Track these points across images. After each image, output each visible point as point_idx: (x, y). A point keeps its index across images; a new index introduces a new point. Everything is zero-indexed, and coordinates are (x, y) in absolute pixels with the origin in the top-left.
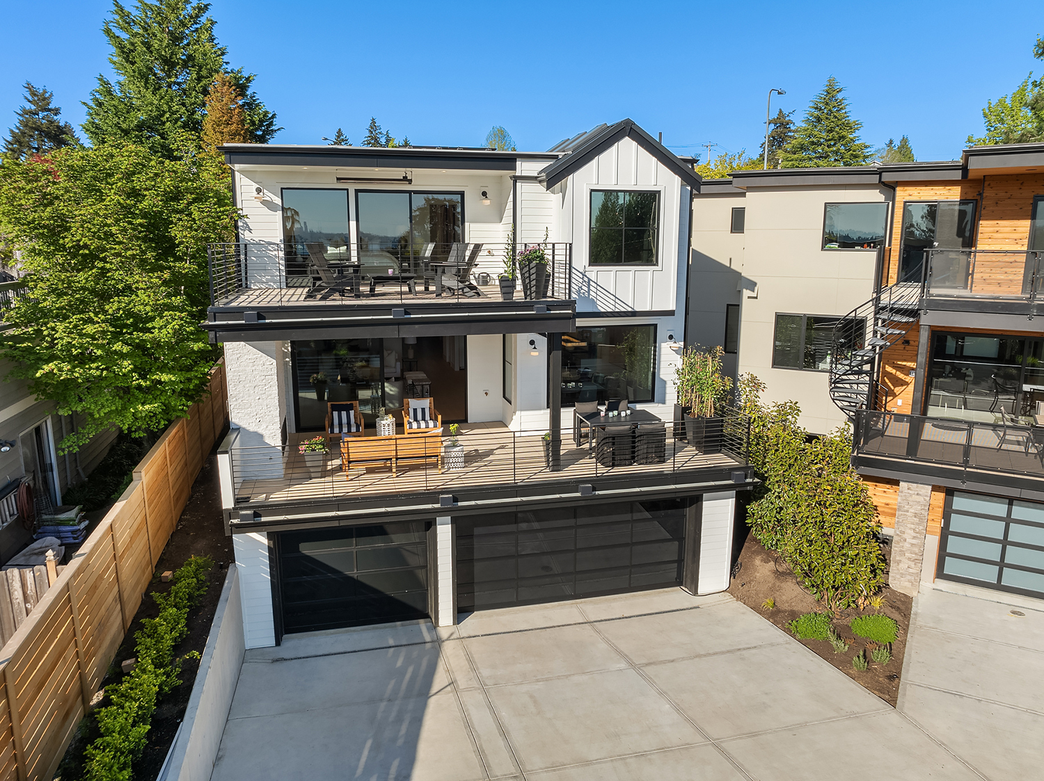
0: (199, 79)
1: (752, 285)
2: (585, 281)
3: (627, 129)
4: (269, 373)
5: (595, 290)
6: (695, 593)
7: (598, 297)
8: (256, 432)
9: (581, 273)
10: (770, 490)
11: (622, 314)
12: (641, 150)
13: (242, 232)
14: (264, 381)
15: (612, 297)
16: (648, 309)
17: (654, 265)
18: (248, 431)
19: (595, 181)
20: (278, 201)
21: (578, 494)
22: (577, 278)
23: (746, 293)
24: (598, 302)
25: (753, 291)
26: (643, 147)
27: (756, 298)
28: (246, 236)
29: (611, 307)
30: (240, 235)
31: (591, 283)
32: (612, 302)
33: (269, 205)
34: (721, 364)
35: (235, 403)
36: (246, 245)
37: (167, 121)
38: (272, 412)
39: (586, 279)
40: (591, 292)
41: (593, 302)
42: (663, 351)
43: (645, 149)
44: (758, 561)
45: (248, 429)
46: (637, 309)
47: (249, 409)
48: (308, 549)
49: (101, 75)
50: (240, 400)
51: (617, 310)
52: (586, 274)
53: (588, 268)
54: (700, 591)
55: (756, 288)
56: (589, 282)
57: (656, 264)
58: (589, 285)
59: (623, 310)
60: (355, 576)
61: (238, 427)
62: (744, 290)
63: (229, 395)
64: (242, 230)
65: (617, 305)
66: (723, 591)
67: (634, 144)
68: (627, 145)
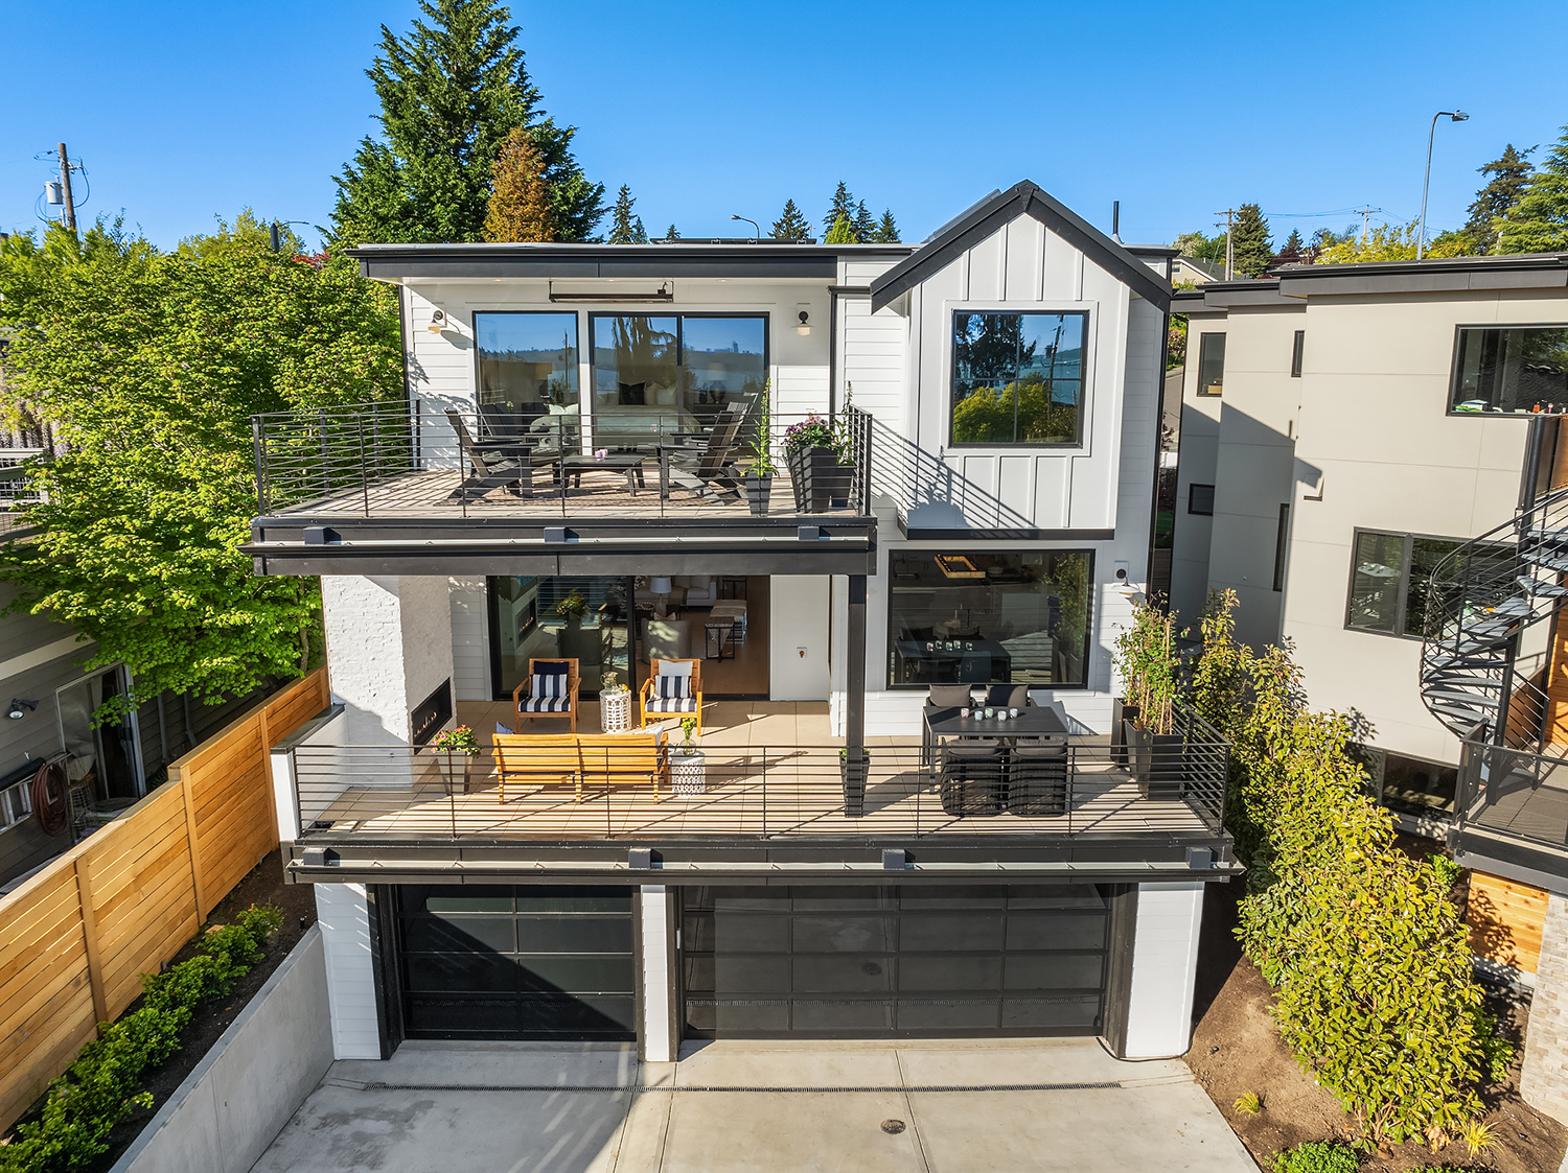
0: (491, 139)
1: (1313, 475)
2: (942, 475)
3: (1026, 200)
4: (389, 619)
5: (961, 490)
6: (1120, 1055)
7: (966, 503)
8: (370, 712)
9: (935, 459)
10: (1277, 879)
11: (1012, 534)
12: (1053, 237)
13: (414, 382)
14: (381, 631)
15: (992, 503)
16: (1061, 525)
17: (1076, 446)
18: (358, 708)
19: (962, 295)
20: (468, 332)
21: (880, 866)
22: (928, 469)
23: (1302, 489)
24: (966, 512)
25: (1315, 487)
26: (1055, 231)
27: (1320, 499)
28: (420, 388)
29: (992, 520)
30: (411, 385)
31: (954, 477)
32: (992, 511)
33: (455, 339)
34: (1232, 622)
35: (338, 664)
36: (418, 402)
37: (438, 202)
38: (393, 682)
39: (944, 470)
40: (954, 495)
41: (957, 513)
42: (1106, 599)
43: (1059, 234)
44: (1250, 1008)
45: (358, 705)
46: (1041, 525)
47: (359, 675)
48: (440, 910)
49: (367, 137)
50: (344, 661)
51: (1001, 526)
52: (945, 461)
53: (948, 452)
54: (1130, 1052)
55: (1320, 481)
56: (949, 476)
57: (1080, 445)
58: (949, 481)
59: (1014, 526)
60: (516, 959)
61: (342, 702)
62: (1299, 483)
63: (328, 651)
64: (413, 378)
65: (1001, 518)
66: (1177, 1057)
67: (1039, 225)
68: (1026, 229)
